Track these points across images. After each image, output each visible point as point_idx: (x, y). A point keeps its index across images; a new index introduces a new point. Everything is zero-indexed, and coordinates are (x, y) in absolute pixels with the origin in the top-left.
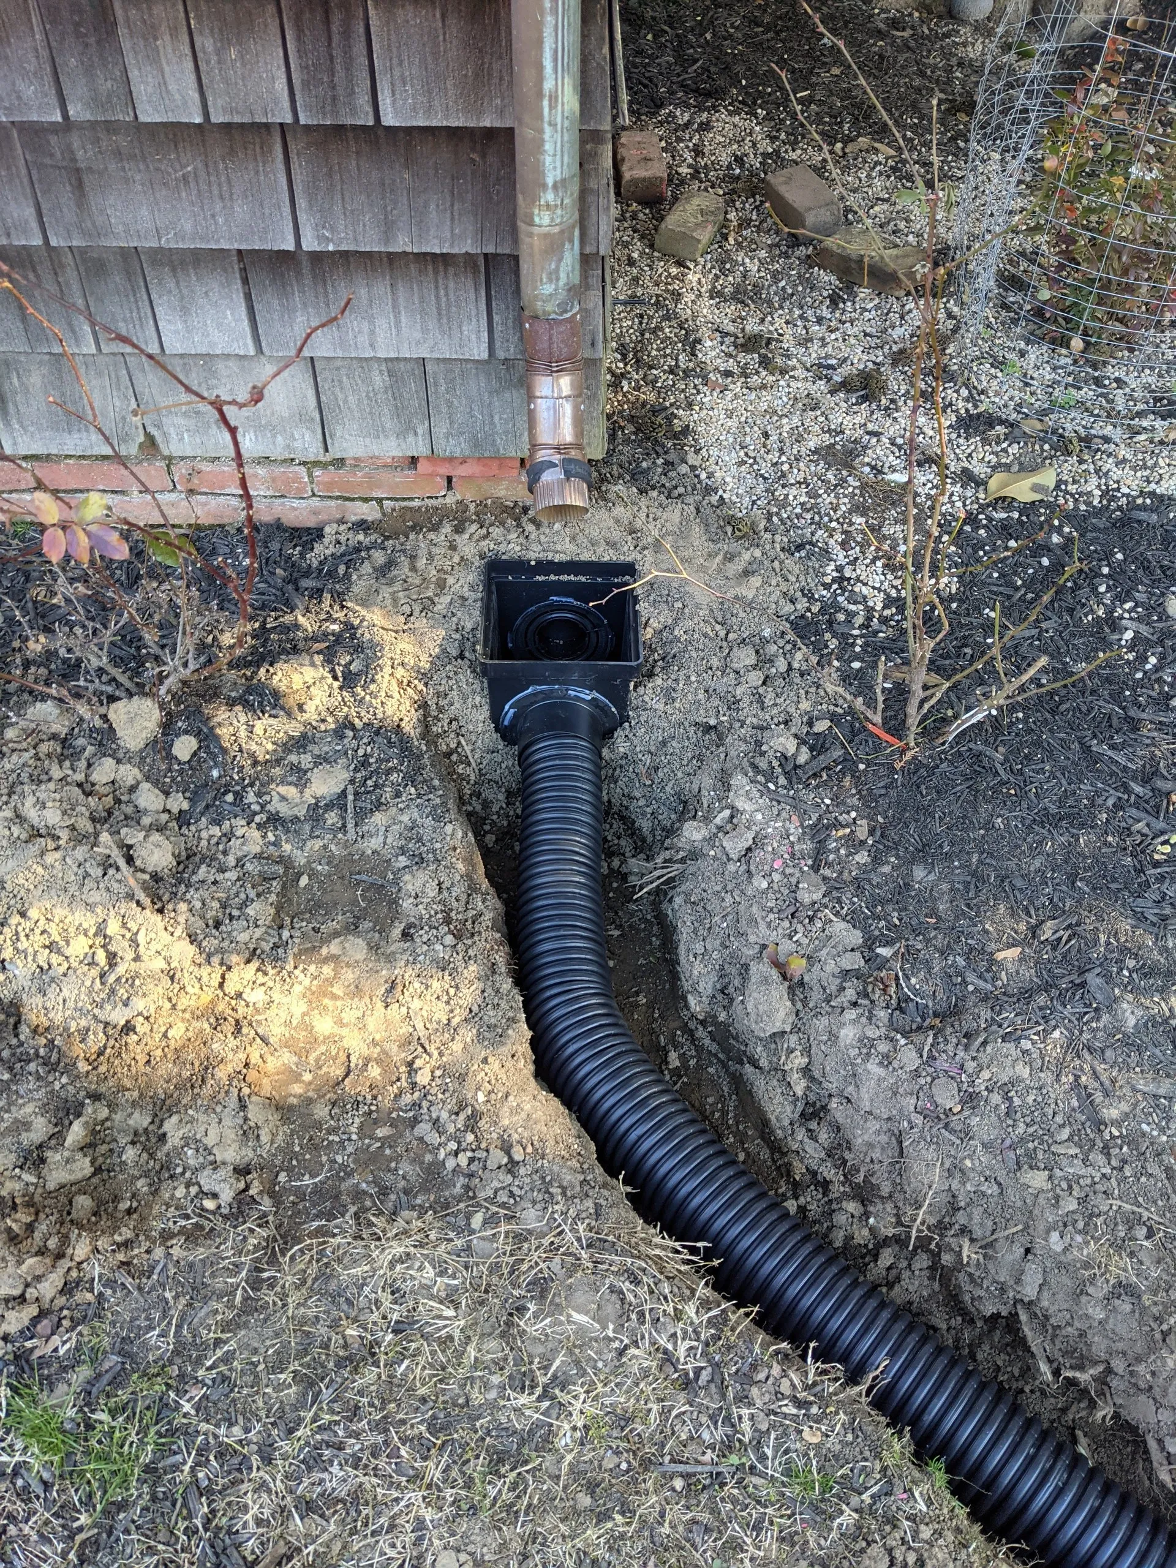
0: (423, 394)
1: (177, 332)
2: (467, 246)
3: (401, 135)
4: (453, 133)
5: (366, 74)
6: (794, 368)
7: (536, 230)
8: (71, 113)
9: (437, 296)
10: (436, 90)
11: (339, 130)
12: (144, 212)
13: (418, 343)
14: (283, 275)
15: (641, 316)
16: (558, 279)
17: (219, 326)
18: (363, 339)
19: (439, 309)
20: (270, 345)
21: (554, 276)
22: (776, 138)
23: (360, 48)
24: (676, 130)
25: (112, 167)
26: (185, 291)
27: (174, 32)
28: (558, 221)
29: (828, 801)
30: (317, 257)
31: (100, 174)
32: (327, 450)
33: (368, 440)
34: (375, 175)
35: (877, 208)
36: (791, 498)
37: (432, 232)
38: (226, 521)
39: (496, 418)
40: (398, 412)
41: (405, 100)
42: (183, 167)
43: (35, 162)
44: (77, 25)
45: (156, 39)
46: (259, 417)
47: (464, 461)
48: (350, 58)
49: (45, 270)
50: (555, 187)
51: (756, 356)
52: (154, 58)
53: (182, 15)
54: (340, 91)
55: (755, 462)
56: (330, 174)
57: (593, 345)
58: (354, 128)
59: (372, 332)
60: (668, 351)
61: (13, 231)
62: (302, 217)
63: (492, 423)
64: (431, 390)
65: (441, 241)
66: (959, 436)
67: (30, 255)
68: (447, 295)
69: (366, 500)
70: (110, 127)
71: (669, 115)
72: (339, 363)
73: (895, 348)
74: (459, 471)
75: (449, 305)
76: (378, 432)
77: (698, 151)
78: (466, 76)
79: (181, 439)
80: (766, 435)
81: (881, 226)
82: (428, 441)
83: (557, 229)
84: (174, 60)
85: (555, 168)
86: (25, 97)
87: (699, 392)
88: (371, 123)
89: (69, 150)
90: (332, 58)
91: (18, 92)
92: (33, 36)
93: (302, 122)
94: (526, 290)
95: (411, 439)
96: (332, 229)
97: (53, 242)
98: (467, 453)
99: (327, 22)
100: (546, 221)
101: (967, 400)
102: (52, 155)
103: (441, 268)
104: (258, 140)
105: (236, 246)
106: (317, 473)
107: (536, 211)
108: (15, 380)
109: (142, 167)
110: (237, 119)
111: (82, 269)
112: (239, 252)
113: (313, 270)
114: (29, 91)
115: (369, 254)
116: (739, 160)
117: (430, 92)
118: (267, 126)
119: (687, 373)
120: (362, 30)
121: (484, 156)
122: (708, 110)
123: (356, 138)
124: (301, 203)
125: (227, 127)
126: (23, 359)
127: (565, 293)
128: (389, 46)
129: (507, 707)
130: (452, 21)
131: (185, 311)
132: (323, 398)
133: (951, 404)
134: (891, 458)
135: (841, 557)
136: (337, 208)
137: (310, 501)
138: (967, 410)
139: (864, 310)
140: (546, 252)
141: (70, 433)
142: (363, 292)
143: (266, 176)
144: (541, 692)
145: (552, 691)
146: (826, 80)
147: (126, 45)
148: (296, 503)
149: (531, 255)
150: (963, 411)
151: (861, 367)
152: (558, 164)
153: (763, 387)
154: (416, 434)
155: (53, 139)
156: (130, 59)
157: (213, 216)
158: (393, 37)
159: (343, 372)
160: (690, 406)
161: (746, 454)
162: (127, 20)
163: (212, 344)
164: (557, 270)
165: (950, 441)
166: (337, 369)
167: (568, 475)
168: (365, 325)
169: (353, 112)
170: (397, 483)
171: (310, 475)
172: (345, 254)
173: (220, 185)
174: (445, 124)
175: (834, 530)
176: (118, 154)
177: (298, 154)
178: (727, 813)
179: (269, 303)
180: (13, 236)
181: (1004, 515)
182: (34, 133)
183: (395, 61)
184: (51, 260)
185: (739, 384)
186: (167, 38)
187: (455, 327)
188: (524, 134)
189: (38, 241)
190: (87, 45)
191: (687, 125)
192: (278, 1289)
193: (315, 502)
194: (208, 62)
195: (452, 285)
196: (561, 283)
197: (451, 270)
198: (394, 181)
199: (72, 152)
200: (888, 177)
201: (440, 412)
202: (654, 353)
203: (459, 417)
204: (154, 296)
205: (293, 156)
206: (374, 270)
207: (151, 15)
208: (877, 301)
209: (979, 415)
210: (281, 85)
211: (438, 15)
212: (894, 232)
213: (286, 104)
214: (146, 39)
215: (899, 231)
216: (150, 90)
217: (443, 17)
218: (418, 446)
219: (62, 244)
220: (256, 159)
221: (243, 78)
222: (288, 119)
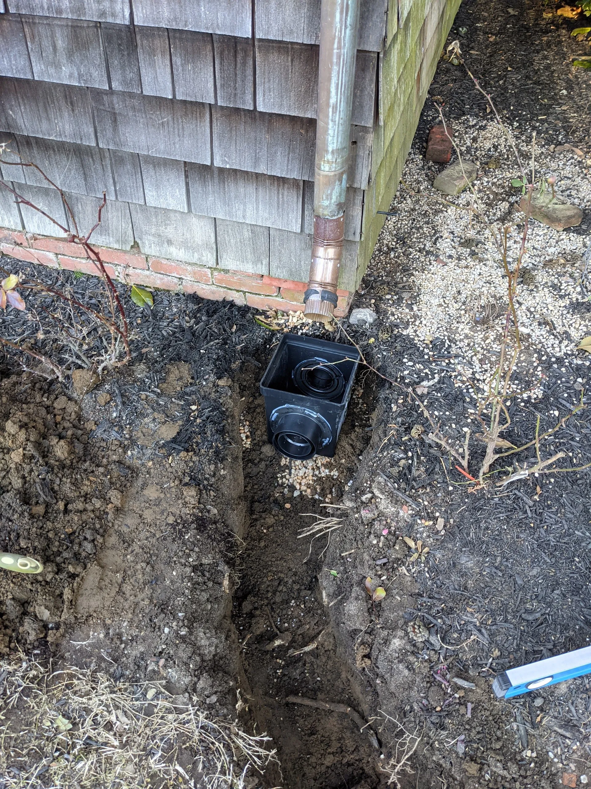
0: (267, 244)
1: (153, 196)
2: (294, 175)
3: (267, 117)
4: (293, 119)
5: (251, 84)
6: (488, 260)
7: (322, 173)
8: (113, 86)
9: (278, 198)
10: (285, 97)
11: (237, 110)
12: (143, 137)
13: (266, 219)
14: (205, 177)
15: (414, 220)
16: (331, 199)
17: (173, 196)
18: (240, 213)
19: (278, 203)
20: (195, 209)
21: (329, 197)
22: (520, 138)
23: (249, 72)
24: (466, 128)
25: (130, 114)
26: (159, 178)
27: (163, 55)
28: (333, 169)
29: (426, 503)
30: (221, 170)
31: (125, 117)
32: (217, 264)
33: (238, 263)
34: (253, 134)
35: (562, 182)
36: (460, 329)
37: (278, 165)
38: (171, 289)
39: (302, 263)
40: (254, 250)
41: (270, 100)
42: (162, 118)
43: (96, 107)
44: (120, 45)
45: (154, 56)
46: (187, 242)
47: (286, 281)
48: (245, 76)
49: (97, 157)
50: (333, 152)
51: (468, 250)
52: (152, 65)
53: (167, 46)
54: (238, 91)
55: (448, 307)
56: (231, 131)
57: (354, 234)
58: (244, 110)
59: (245, 210)
60: (422, 240)
61: (84, 138)
62: (215, 150)
63: (300, 265)
64: (271, 243)
65: (282, 170)
66: (568, 313)
67: (91, 150)
68: (283, 197)
69: (238, 291)
70: (131, 95)
71: (466, 120)
72: (228, 223)
73: (548, 258)
74: (283, 286)
75: (283, 202)
76: (244, 260)
77: (475, 140)
78: (300, 91)
79: (150, 247)
80: (459, 292)
81: (562, 192)
82: (267, 268)
83: (333, 174)
84: (162, 67)
85: (333, 143)
86: (93, 76)
87: (431, 264)
88: (252, 109)
89: (111, 103)
90: (236, 74)
91: (91, 73)
92: (100, 48)
93: (219, 104)
94: (316, 202)
95: (259, 266)
96: (229, 157)
97: (101, 146)
98: (286, 277)
99: (235, 57)
100: (327, 169)
101: (579, 294)
102: (104, 105)
103: (281, 184)
104: (198, 110)
105: (183, 159)
106: (216, 273)
107: (322, 163)
108: (80, 207)
109: (144, 116)
110: (189, 99)
111: (113, 161)
112: (185, 162)
113: (219, 176)
114: (95, 74)
115: (247, 172)
116: (495, 147)
117: (282, 97)
118: (203, 104)
119: (428, 253)
120: (251, 63)
121: (307, 131)
122: (487, 120)
123: (245, 115)
124: (216, 143)
125: (184, 102)
126: (84, 197)
127: (334, 206)
128: (264, 72)
129: (273, 412)
130: (296, 63)
131: (157, 187)
132: (219, 238)
133: (569, 294)
134: (525, 318)
135: (477, 367)
136: (233, 148)
137: (211, 287)
138: (577, 299)
139: (538, 235)
140: (326, 184)
141: (101, 235)
142: (242, 190)
143: (201, 127)
144: (291, 408)
145: (297, 409)
146: (558, 112)
147: (141, 57)
148: (204, 286)
149: (319, 184)
150: (574, 299)
151: (525, 265)
152: (335, 141)
153: (467, 267)
154: (262, 264)
155: (105, 98)
156: (142, 64)
157: (174, 144)
158: (267, 68)
159: (230, 227)
160: (423, 270)
161: (444, 301)
162: (142, 45)
163: (168, 204)
164: (331, 194)
165: (562, 315)
166: (227, 225)
167: (323, 298)
168: (242, 207)
169: (244, 103)
170: (253, 286)
171: (212, 274)
172: (235, 171)
173: (179, 129)
174: (288, 114)
175: (478, 352)
176: (133, 108)
177: (217, 119)
178: (369, 495)
179: (196, 188)
180: (83, 140)
181: (580, 362)
182: (97, 94)
183: (266, 80)
184: (100, 155)
185: (454, 263)
186: (160, 56)
187: (285, 214)
188: (320, 124)
189: (94, 144)
190: (123, 55)
191: (473, 126)
192: (38, 700)
193: (214, 288)
194: (177, 70)
195: (286, 193)
196: (333, 201)
197: (286, 186)
198: (261, 138)
199: (113, 105)
200: (575, 166)
201: (275, 255)
202: (414, 240)
203: (284, 259)
204: (144, 177)
205: (214, 120)
206: (248, 180)
207: (153, 44)
208: (545, 231)
209: (583, 303)
210: (211, 85)
211: (290, 59)
212: (568, 196)
213: (212, 95)
214: (150, 55)
215: (571, 195)
216: (150, 80)
217: (292, 60)
218: (263, 270)
219: (105, 147)
220: (197, 120)
221: (193, 80)
222: (213, 102)
